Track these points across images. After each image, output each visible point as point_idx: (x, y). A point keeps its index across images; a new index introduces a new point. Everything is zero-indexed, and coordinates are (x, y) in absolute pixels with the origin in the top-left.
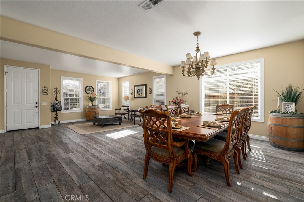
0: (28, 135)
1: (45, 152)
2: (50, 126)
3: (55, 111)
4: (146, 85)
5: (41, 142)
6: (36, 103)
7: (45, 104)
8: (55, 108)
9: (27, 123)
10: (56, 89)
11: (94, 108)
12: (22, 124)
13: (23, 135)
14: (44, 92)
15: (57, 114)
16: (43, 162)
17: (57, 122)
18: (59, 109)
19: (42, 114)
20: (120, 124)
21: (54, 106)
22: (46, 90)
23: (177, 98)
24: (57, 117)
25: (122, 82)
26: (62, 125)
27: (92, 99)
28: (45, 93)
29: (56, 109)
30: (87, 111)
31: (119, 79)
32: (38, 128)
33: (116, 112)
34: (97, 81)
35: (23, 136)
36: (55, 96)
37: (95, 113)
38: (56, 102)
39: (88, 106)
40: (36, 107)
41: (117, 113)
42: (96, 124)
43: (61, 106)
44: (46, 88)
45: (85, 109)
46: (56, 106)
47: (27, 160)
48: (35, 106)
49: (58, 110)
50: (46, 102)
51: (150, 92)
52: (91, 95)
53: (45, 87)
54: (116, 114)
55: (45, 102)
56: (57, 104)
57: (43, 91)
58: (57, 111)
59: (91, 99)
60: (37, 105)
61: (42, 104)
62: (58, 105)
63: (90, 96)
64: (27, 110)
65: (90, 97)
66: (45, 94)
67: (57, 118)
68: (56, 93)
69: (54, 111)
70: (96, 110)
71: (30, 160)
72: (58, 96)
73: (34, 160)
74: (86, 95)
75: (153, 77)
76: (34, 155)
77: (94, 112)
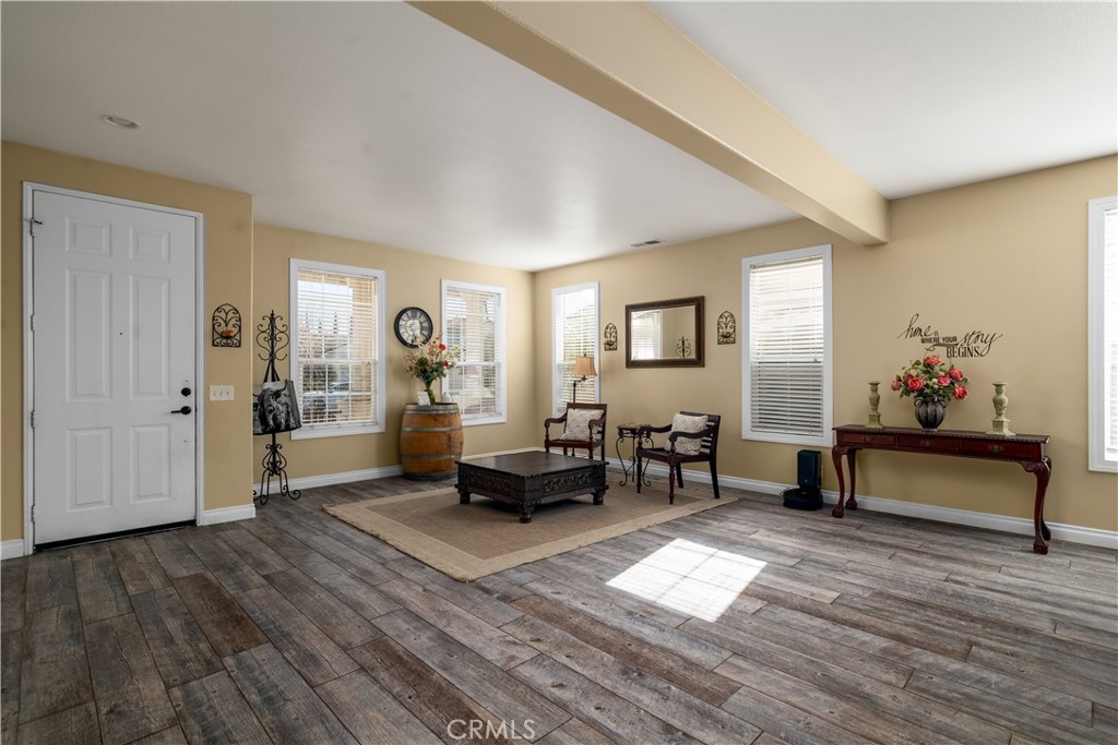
0: (156, 581)
2: (247, 511)
3: (269, 433)
4: (699, 303)
5: (258, 643)
6: (186, 392)
7: (224, 398)
8: (272, 417)
9: (139, 497)
10: (272, 319)
11: (438, 415)
12: (111, 503)
13: (124, 574)
14: (224, 336)
15: (274, 448)
17: (275, 487)
18: (287, 421)
19: (213, 452)
20: (597, 502)
21: (262, 404)
22: (233, 322)
23: (928, 366)
24: (274, 463)
25: (554, 291)
26: (303, 504)
27: (427, 372)
28: (228, 337)
29: (275, 419)
30: (408, 429)
31: (534, 275)
32: (192, 523)
33: (547, 436)
34: (445, 284)
35: (131, 589)
36: (266, 355)
37: (449, 438)
38: (269, 385)
39: (411, 407)
40: (186, 410)
41: (551, 438)
42: (475, 497)
43: (292, 408)
44: (231, 315)
45: (396, 418)
46: (275, 404)
48: (179, 409)
49: (283, 427)
50: (232, 387)
51: (727, 338)
52: (423, 351)
53: (227, 308)
54: (549, 444)
55: (224, 388)
56: (277, 394)
57: (219, 330)
58: (277, 429)
59: (424, 371)
60: (188, 401)
61: (212, 398)
62: (283, 399)
63: (417, 354)
64: (138, 430)
65: (422, 362)
66: (228, 345)
67: (274, 469)
68: (273, 338)
69: (265, 432)
70: (450, 424)
72: (279, 355)
74: (398, 350)
75: (746, 262)
77: (444, 432)
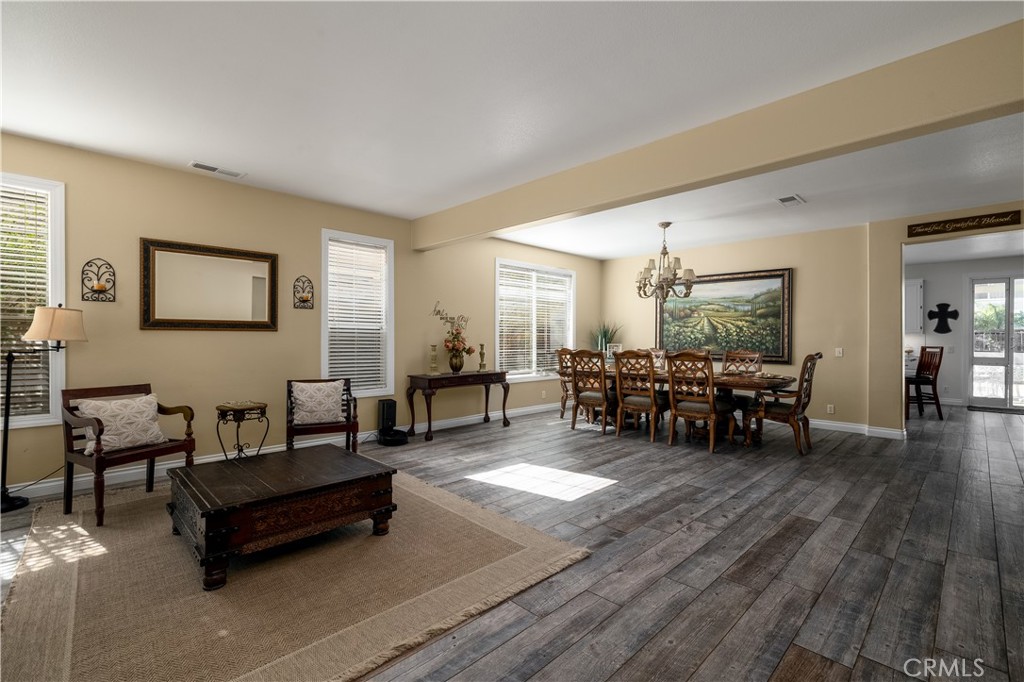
1: (870, 561)
4: (273, 261)
16: (904, 538)
47: (951, 570)
51: (304, 303)
71: (940, 567)
73: (929, 556)
75: (327, 233)
76: (918, 576)
